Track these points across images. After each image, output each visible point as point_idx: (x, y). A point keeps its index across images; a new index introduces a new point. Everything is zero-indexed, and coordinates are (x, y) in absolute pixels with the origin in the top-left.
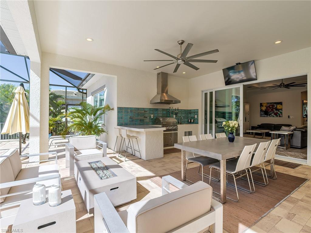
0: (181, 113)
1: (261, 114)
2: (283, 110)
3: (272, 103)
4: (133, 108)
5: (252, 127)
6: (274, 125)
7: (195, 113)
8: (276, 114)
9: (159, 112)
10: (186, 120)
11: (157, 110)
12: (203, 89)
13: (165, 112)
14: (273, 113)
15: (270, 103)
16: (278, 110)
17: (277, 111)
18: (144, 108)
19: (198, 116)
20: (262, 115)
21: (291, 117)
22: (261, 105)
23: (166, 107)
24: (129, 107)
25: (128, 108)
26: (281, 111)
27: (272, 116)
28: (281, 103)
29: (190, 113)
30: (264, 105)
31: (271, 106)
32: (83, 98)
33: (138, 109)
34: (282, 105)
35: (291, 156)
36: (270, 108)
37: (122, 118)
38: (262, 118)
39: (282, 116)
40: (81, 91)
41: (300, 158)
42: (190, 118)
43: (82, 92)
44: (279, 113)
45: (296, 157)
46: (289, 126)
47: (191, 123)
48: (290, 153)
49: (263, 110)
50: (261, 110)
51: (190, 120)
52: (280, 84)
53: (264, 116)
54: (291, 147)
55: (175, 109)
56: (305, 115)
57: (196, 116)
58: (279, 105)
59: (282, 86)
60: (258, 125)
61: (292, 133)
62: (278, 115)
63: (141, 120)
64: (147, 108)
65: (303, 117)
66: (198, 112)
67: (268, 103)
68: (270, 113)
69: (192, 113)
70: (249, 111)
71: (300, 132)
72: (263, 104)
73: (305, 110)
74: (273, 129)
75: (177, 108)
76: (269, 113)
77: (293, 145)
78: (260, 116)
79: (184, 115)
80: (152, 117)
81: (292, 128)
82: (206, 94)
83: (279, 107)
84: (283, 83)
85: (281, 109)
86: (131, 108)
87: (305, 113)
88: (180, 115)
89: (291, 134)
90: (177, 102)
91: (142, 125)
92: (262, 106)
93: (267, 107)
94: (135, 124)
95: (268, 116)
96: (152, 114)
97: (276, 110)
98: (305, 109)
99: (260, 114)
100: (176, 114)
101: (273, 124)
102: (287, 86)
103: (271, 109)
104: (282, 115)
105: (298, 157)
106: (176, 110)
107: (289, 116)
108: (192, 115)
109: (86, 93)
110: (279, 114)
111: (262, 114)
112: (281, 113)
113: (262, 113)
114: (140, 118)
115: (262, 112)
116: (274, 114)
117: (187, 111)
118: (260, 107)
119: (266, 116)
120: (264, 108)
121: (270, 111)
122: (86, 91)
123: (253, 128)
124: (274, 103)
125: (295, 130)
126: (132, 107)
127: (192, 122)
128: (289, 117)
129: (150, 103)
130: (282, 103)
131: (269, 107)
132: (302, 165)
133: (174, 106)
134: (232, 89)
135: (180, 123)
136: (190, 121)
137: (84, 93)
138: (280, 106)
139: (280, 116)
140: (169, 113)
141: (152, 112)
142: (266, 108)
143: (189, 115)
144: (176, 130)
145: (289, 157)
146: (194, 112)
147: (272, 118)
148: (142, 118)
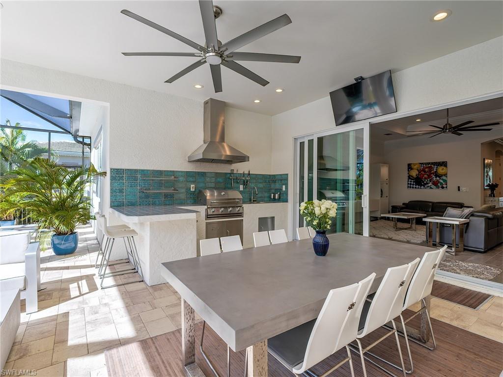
0: (254, 181)
1: (409, 182)
2: (448, 175)
3: (429, 163)
4: (148, 170)
5: (393, 207)
6: (433, 203)
7: (283, 182)
8: (436, 184)
9: (208, 179)
10: (266, 195)
11: (203, 174)
12: (296, 135)
13: (220, 180)
14: (430, 181)
15: (426, 164)
16: (440, 176)
17: (438, 178)
18: (174, 171)
19: (287, 188)
20: (412, 186)
21: (463, 189)
22: (410, 167)
23: (225, 169)
24: (138, 168)
25: (136, 171)
26: (444, 178)
27: (428, 187)
28: (444, 164)
29: (275, 182)
30: (415, 167)
31: (427, 170)
32: (83, 154)
33: (160, 173)
34: (446, 167)
35: (468, 272)
36: (425, 172)
37: (121, 191)
38: (411, 190)
39: (446, 187)
40: (81, 140)
41: (486, 279)
42: (273, 191)
43: (81, 143)
44: (442, 181)
45: (478, 275)
46: (460, 206)
47: (274, 200)
48: (463, 264)
49: (412, 177)
50: (410, 177)
51: (272, 195)
52: (444, 126)
53: (414, 186)
54: (465, 250)
55: (242, 172)
56: (487, 186)
57: (284, 187)
58: (443, 167)
59: (446, 129)
60: (403, 204)
61: (467, 220)
62: (439, 184)
63: (166, 196)
64: (182, 172)
65: (485, 189)
66: (287, 180)
67: (422, 163)
68: (425, 182)
69: (277, 181)
70: (387, 178)
71: (483, 219)
72: (412, 166)
73: (487, 177)
74: (430, 210)
75: (247, 172)
76: (423, 182)
77: (470, 245)
78: (408, 187)
79: (261, 185)
80: (192, 190)
81: (467, 211)
82: (302, 144)
83: (441, 170)
84: (449, 124)
85: (444, 175)
86: (143, 171)
87: (487, 182)
88: (253, 185)
89: (465, 224)
90: (243, 159)
91: (169, 205)
92: (412, 169)
93: (420, 171)
94: (154, 204)
95: (422, 187)
96: (193, 182)
97: (436, 176)
98: (488, 174)
99: (408, 184)
100: (245, 183)
101: (430, 202)
102: (457, 130)
103: (428, 175)
104: (446, 184)
105: (482, 276)
106: (246, 176)
107: (459, 187)
108: (277, 186)
109: (90, 145)
110: (442, 184)
111: (411, 184)
112: (445, 181)
113: (411, 181)
114: (164, 191)
115: (411, 179)
116: (433, 184)
117: (269, 177)
118: (408, 171)
119: (417, 187)
120: (414, 173)
121: (425, 178)
122: (90, 140)
123: (395, 209)
124: (432, 163)
125: (472, 215)
126: (145, 169)
127: (276, 198)
128: (459, 190)
129: (189, 162)
130: (446, 163)
131: (424, 170)
132: (493, 296)
133: (241, 168)
134: (349, 132)
135: (253, 201)
136: (274, 197)
137: (85, 144)
138: (443, 169)
139: (443, 188)
140: (230, 181)
141: (191, 179)
142: (418, 173)
143: (273, 186)
144: (240, 214)
145: (463, 276)
146: (281, 180)
147: (428, 191)
148: (170, 191)
